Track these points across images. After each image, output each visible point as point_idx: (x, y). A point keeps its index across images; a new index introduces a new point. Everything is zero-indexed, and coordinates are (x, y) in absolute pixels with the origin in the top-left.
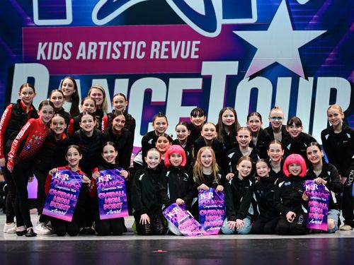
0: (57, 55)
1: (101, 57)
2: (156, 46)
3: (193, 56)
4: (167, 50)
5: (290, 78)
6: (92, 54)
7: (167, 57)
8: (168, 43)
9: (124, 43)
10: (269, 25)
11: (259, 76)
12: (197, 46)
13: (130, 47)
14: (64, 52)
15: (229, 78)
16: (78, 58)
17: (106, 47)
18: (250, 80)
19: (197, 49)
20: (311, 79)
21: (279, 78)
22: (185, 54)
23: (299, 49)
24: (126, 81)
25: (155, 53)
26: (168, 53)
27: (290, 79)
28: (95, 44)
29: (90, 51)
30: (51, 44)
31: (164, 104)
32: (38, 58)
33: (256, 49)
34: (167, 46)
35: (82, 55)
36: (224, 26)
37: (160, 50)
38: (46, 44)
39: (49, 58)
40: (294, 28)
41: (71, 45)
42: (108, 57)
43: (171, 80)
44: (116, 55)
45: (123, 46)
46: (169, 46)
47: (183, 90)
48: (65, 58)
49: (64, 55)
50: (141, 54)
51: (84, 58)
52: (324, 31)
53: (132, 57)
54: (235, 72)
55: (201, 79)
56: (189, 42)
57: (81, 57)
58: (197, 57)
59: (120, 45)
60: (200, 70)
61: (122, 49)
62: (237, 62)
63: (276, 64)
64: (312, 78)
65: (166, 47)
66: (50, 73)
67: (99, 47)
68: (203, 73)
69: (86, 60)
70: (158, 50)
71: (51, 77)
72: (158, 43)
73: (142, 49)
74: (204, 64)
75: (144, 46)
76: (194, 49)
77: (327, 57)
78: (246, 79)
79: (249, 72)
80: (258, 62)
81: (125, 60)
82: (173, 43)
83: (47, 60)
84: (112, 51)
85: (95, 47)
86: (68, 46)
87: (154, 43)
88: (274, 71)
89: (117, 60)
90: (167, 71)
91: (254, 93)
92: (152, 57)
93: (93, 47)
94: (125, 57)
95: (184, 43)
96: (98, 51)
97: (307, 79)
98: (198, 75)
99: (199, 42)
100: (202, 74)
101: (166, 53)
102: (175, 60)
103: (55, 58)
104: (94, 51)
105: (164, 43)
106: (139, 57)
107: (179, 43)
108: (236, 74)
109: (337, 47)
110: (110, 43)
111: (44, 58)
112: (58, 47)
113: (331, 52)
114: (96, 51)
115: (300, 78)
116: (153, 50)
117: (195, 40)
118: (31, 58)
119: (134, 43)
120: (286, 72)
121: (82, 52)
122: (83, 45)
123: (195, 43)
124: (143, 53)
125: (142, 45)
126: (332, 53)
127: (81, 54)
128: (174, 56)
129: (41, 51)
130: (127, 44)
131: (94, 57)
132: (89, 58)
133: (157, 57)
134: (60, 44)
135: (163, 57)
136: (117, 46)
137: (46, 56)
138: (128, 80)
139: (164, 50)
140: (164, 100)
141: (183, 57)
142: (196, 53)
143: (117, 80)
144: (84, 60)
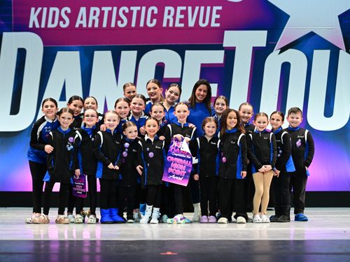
0: (53, 23)
1: (105, 25)
2: (169, 12)
3: (214, 25)
4: (182, 17)
6: (94, 21)
7: (182, 25)
8: (184, 8)
9: (132, 8)
11: (291, 48)
12: (218, 12)
13: (139, 13)
14: (61, 18)
15: (256, 51)
16: (77, 26)
17: (110, 13)
18: (280, 53)
19: (218, 16)
21: (315, 51)
22: (204, 22)
23: (339, 16)
24: (135, 53)
25: (168, 20)
26: (185, 21)
27: (328, 52)
28: (97, 10)
29: (92, 17)
30: (45, 9)
31: (179, 81)
32: (31, 26)
33: (288, 16)
34: (182, 12)
37: (174, 17)
38: (39, 9)
39: (43, 26)
41: (69, 10)
42: (113, 25)
43: (187, 52)
44: (122, 22)
45: (131, 12)
46: (184, 13)
47: (202, 64)
48: (62, 25)
49: (61, 23)
50: (151, 22)
51: (85, 26)
53: (142, 25)
54: (264, 44)
55: (223, 51)
56: (209, 8)
57: (81, 25)
58: (218, 25)
59: (127, 11)
60: (222, 42)
61: (129, 15)
63: (312, 34)
65: (181, 14)
66: (44, 43)
67: (102, 13)
68: (226, 44)
69: (87, 28)
70: (172, 16)
71: (44, 48)
72: (172, 9)
73: (153, 16)
74: (227, 33)
75: (156, 12)
76: (215, 16)
78: (276, 52)
79: (280, 44)
80: (290, 32)
81: (133, 29)
82: (190, 9)
83: (40, 29)
84: (118, 18)
85: (98, 13)
86: (66, 12)
87: (167, 9)
88: (309, 43)
89: (123, 28)
90: (182, 42)
91: (286, 68)
92: (165, 25)
93: (95, 12)
94: (133, 25)
95: (202, 8)
96: (101, 18)
97: (349, 53)
98: (220, 47)
99: (220, 8)
100: (224, 46)
101: (181, 21)
102: (191, 28)
103: (50, 25)
104: (96, 18)
105: (180, 9)
106: (149, 25)
107: (197, 8)
108: (265, 45)
110: (115, 9)
111: (37, 26)
112: (54, 12)
114: (99, 17)
115: (340, 51)
116: (166, 17)
117: (216, 6)
118: (22, 26)
119: (144, 8)
120: (323, 44)
121: (82, 19)
122: (83, 10)
123: (215, 8)
124: (155, 21)
125: (153, 11)
127: (81, 22)
128: (191, 24)
129: (33, 18)
130: (135, 9)
131: (96, 25)
132: (90, 25)
133: (171, 25)
134: (57, 10)
135: (178, 25)
136: (124, 12)
137: (40, 24)
138: (136, 52)
139: (179, 16)
140: (179, 77)
141: (201, 25)
142: (217, 21)
143: (123, 53)
144: (85, 29)
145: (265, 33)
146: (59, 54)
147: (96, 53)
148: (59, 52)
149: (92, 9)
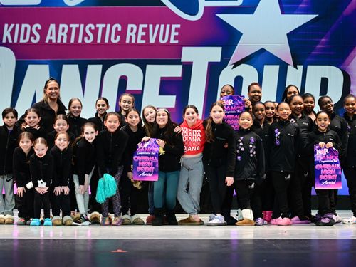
0: (25, 38)
1: (72, 41)
2: (132, 29)
3: (173, 41)
4: (144, 34)
5: (278, 66)
6: (62, 37)
7: (144, 42)
8: (146, 26)
9: (98, 26)
10: (255, 8)
11: (243, 63)
12: (177, 30)
13: (104, 30)
14: (32, 34)
15: (211, 65)
16: (47, 41)
17: (78, 30)
18: (233, 68)
19: (177, 34)
20: (300, 67)
21: (265, 66)
22: (164, 39)
23: (287, 35)
25: (131, 37)
26: (146, 37)
28: (66, 27)
29: (60, 33)
30: (17, 26)
31: (140, 93)
32: (4, 41)
33: (241, 34)
34: (144, 30)
35: (51, 38)
36: (206, 8)
37: (137, 34)
38: (12, 26)
39: (15, 41)
40: (283, 11)
41: (39, 27)
42: (80, 41)
43: (149, 67)
44: (89, 39)
45: (97, 29)
46: (146, 30)
47: (162, 78)
48: (33, 41)
49: (32, 38)
50: (115, 39)
51: (54, 41)
52: (315, 16)
53: (106, 41)
54: (218, 59)
55: (181, 66)
56: (168, 26)
57: (50, 41)
58: (177, 42)
59: (93, 28)
60: (181, 57)
61: (95, 32)
62: (220, 48)
63: (263, 50)
64: (302, 66)
65: (143, 31)
66: (16, 57)
67: (70, 29)
68: (183, 59)
69: (56, 44)
70: (134, 33)
71: (16, 61)
72: (134, 26)
73: (117, 33)
74: (184, 49)
75: (120, 29)
76: (174, 33)
77: (317, 44)
78: (230, 66)
79: (233, 60)
80: (242, 50)
81: (99, 44)
82: (151, 26)
83: (13, 43)
84: (85, 34)
85: (66, 30)
86: (37, 28)
87: (130, 26)
88: (260, 59)
89: (89, 44)
90: (144, 57)
91: (238, 81)
92: (128, 41)
93: (63, 29)
94: (99, 41)
95: (162, 26)
96: (69, 34)
97: (297, 68)
98: (178, 62)
99: (179, 26)
100: (182, 61)
101: (143, 38)
102: (152, 44)
103: (22, 41)
104: (65, 35)
105: (141, 26)
106: (113, 41)
107: (157, 26)
108: (219, 61)
109: (329, 33)
110: (82, 26)
111: (10, 41)
112: (26, 29)
113: (322, 38)
114: (67, 34)
115: (289, 66)
116: (129, 34)
117: (175, 24)
119: (109, 26)
120: (273, 60)
121: (51, 35)
122: (52, 27)
123: (174, 26)
124: (119, 37)
125: (117, 28)
126: (323, 40)
128: (152, 40)
129: (7, 33)
130: (101, 26)
131: (65, 41)
132: (59, 41)
133: (133, 41)
134: (28, 26)
135: (140, 41)
136: (90, 28)
137: (13, 39)
138: (101, 66)
139: (141, 33)
140: (141, 89)
141: (161, 41)
142: (176, 38)
143: (89, 66)
144: (54, 44)
145: (220, 49)
146: (30, 67)
147: (65, 67)
148: (30, 66)
149: (61, 26)
